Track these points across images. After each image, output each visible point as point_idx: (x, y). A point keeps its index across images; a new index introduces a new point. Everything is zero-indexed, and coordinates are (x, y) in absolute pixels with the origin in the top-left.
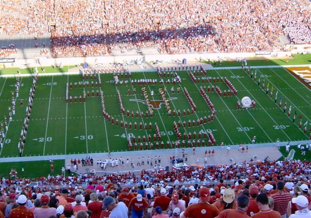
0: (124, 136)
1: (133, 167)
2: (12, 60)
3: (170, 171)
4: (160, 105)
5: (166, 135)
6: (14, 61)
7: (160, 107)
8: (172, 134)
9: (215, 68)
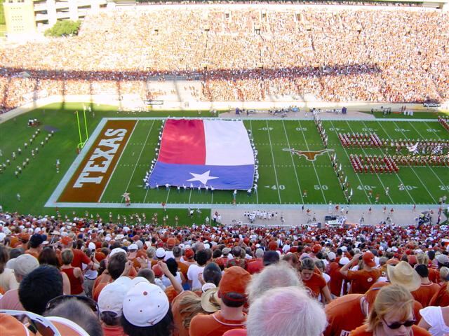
0: (274, 187)
1: (283, 221)
2: (161, 103)
3: (322, 228)
4: (315, 157)
5: (320, 190)
6: (162, 104)
7: (315, 159)
8: (327, 188)
9: (378, 120)
